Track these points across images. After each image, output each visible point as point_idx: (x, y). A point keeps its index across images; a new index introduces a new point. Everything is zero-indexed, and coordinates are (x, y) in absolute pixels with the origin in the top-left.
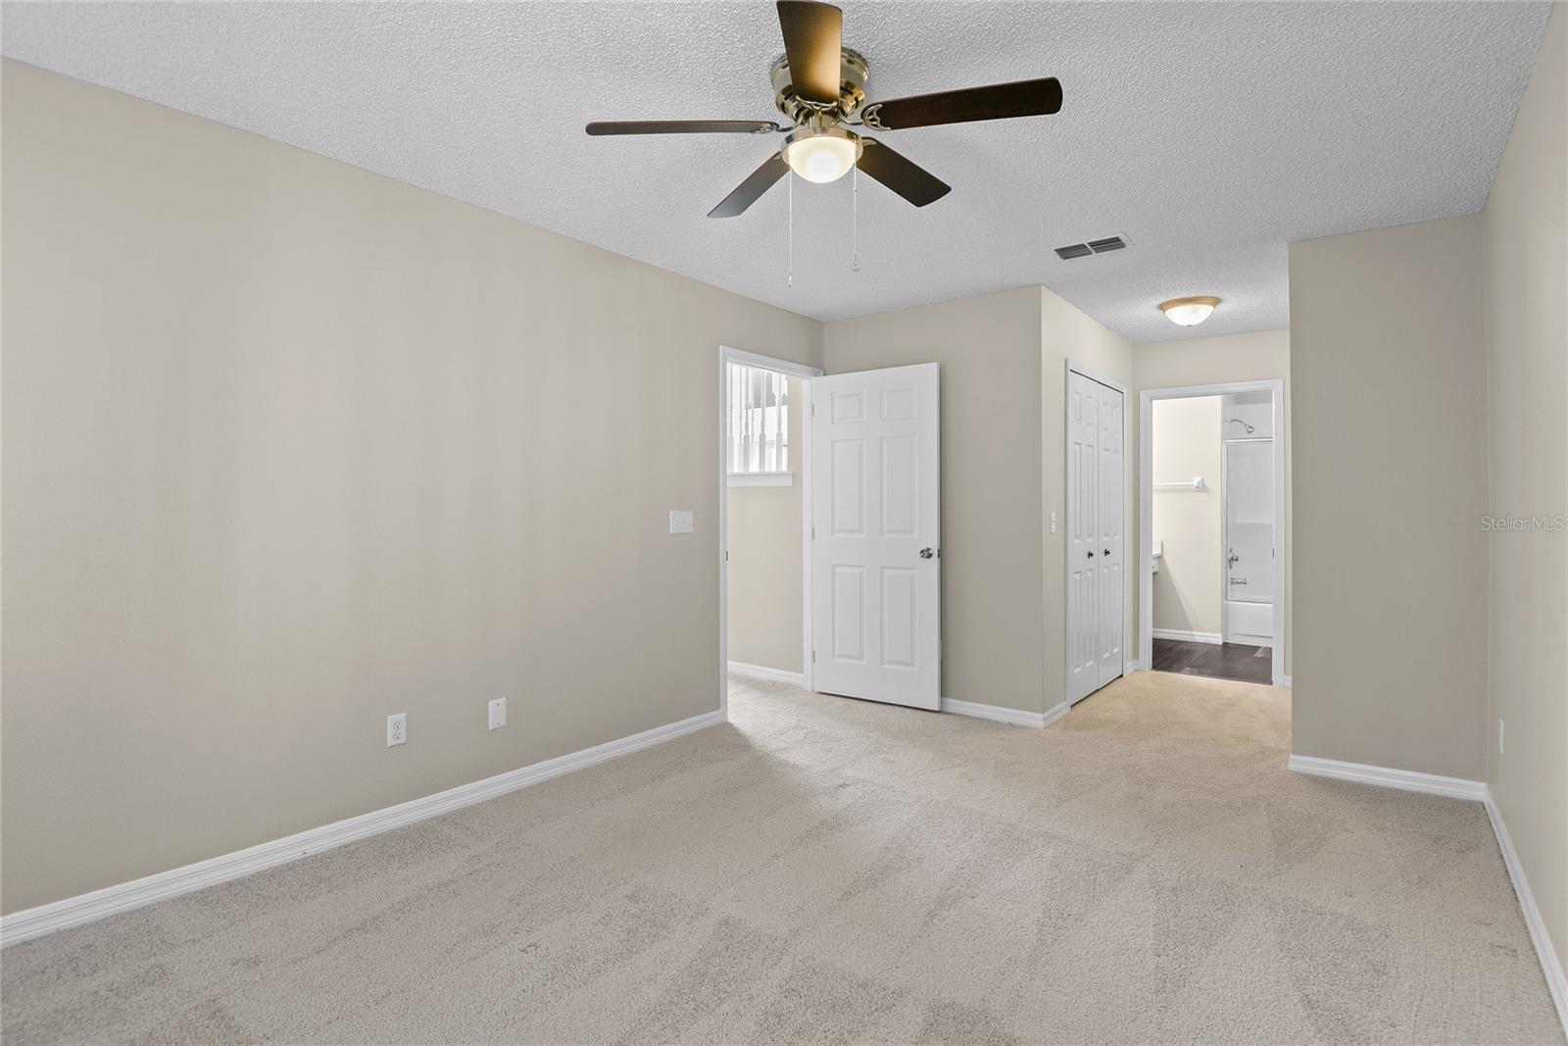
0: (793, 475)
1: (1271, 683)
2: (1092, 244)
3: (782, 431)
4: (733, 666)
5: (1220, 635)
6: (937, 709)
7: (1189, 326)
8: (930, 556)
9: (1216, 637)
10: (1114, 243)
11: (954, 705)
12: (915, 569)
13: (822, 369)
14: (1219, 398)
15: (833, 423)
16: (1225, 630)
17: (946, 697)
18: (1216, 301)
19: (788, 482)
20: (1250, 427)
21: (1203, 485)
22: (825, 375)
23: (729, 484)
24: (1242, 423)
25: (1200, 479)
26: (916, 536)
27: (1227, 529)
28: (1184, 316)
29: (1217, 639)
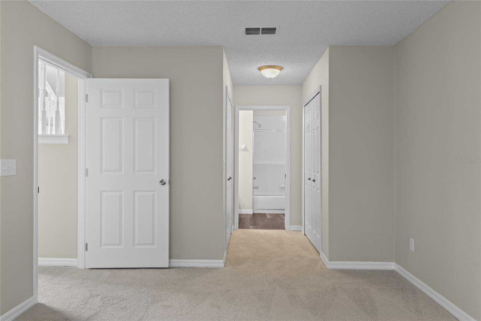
0: (69, 137)
1: (284, 229)
2: (263, 29)
3: (60, 110)
4: (42, 261)
5: (252, 210)
6: (168, 267)
7: (270, 78)
8: (165, 184)
9: (250, 211)
10: (272, 31)
11: (176, 263)
12: (155, 191)
13: (92, 74)
14: (252, 111)
15: (101, 107)
16: (253, 209)
17: (171, 259)
18: (281, 68)
19: (66, 141)
20: (260, 125)
21: (246, 148)
22: (93, 78)
23: (40, 141)
24: (257, 123)
25: (245, 146)
26: (156, 172)
27: (255, 166)
28: (269, 74)
29: (250, 212)
